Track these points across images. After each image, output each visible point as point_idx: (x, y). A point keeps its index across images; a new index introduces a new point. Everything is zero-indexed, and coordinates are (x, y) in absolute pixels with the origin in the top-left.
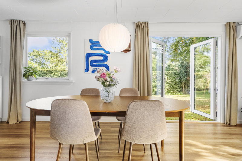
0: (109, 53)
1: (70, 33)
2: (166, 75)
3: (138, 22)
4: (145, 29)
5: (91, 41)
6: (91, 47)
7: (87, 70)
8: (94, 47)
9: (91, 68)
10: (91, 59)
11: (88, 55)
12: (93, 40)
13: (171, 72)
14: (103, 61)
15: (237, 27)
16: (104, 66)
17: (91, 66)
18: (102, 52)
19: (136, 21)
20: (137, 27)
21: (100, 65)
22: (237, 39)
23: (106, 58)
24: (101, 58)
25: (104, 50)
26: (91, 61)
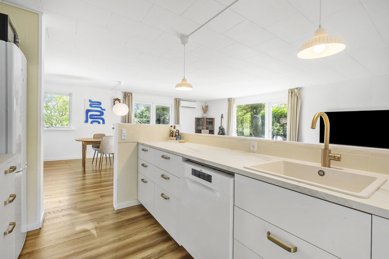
0: (104, 110)
1: (72, 93)
4: (130, 96)
5: (90, 101)
6: (91, 105)
7: (87, 121)
8: (93, 105)
9: (90, 120)
10: (90, 113)
11: (88, 111)
12: (92, 100)
14: (100, 115)
15: (181, 101)
16: (100, 119)
17: (90, 118)
18: (99, 109)
19: (125, 91)
20: (125, 95)
21: (97, 118)
23: (102, 114)
24: (99, 113)
25: (101, 108)
26: (90, 115)
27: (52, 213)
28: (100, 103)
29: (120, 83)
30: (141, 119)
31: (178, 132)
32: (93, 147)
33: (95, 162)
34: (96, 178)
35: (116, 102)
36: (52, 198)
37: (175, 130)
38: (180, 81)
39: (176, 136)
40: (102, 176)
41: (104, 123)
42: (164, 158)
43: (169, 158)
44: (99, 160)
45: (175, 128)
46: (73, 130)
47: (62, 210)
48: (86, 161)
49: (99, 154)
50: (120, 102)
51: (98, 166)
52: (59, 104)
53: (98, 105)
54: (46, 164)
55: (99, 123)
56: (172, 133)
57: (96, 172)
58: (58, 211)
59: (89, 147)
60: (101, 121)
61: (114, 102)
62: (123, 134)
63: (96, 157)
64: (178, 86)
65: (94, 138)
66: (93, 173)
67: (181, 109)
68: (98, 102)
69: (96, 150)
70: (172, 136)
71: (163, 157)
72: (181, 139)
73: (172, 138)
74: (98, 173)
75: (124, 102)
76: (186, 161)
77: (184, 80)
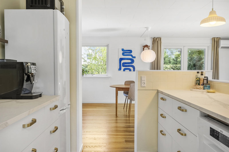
0: (135, 57)
1: (108, 44)
2: (173, 69)
3: (155, 38)
4: (159, 42)
5: (123, 50)
6: (123, 54)
7: (120, 69)
8: (125, 54)
9: (123, 68)
10: (123, 61)
11: (121, 59)
12: (124, 49)
13: (178, 66)
14: (131, 63)
15: (219, 41)
16: (131, 67)
17: (123, 66)
18: (130, 57)
19: (153, 37)
20: (154, 40)
21: (129, 66)
22: (219, 49)
23: (133, 61)
24: (130, 61)
25: (131, 55)
26: (123, 63)
27: (88, 147)
28: (131, 51)
29: (147, 28)
30: (175, 65)
31: (207, 80)
32: (124, 93)
33: (125, 108)
34: (127, 122)
35: (145, 48)
36: (91, 134)
37: (203, 77)
38: (207, 15)
39: (203, 84)
40: (130, 121)
41: (134, 70)
42: (180, 110)
43: (186, 111)
44: (128, 106)
45: (202, 74)
46: (110, 77)
47: (95, 146)
48: (118, 106)
49: (129, 100)
50: (149, 49)
51: (128, 112)
52: (103, 55)
53: (129, 53)
54: (85, 105)
55: (130, 70)
56: (199, 80)
57: (127, 117)
58: (92, 146)
59: (121, 93)
60: (132, 68)
61: (144, 48)
62: (143, 81)
63: (126, 103)
64: (204, 21)
65: (125, 84)
66: (125, 117)
67: (220, 50)
68: (129, 50)
69: (126, 96)
70: (199, 84)
71: (180, 108)
72: (209, 87)
73: (198, 87)
74: (128, 118)
75: (153, 49)
76: (205, 116)
77: (213, 12)
